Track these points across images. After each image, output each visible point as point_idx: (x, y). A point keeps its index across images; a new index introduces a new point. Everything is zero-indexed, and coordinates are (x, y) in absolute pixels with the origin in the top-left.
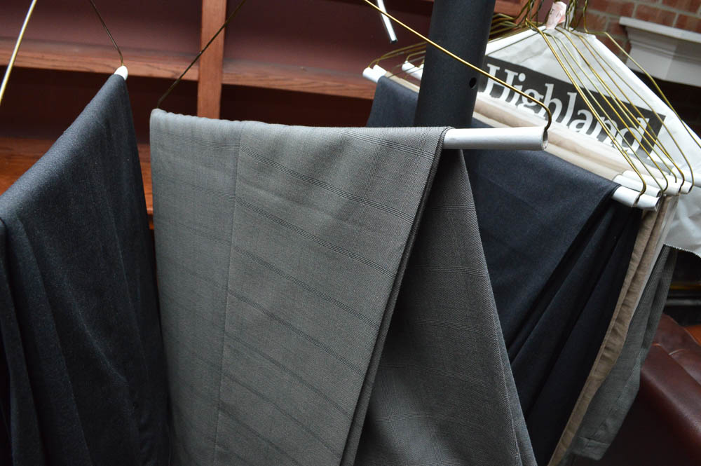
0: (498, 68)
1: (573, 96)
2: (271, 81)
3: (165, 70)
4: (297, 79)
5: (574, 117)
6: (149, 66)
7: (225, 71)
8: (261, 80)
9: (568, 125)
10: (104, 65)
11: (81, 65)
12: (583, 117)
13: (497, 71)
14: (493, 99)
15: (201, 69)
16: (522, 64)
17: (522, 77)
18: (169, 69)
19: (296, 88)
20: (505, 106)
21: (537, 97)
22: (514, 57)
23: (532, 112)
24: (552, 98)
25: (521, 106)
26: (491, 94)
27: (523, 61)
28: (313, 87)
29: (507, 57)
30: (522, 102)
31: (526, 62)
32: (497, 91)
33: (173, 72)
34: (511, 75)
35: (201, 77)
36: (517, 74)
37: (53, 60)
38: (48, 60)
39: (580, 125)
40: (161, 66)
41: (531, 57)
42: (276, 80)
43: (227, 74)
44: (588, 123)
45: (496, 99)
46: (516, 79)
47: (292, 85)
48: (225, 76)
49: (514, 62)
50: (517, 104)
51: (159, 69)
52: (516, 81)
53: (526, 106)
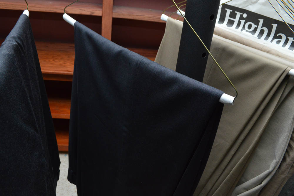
0: (232, 11)
1: (275, 26)
2: (135, 16)
3: (87, 11)
4: (146, 15)
5: (275, 37)
6: (80, 9)
7: (114, 12)
8: (130, 16)
9: (272, 41)
10: (61, 9)
11: (51, 10)
12: (280, 37)
13: (231, 12)
14: (228, 27)
15: (103, 11)
16: (245, 8)
17: (245, 16)
18: (89, 11)
19: (146, 19)
20: (235, 31)
21: (254, 26)
22: (241, 4)
23: (250, 34)
24: (262, 27)
25: (244, 31)
26: (227, 25)
27: (246, 7)
28: (154, 19)
29: (236, 5)
30: (245, 29)
31: (247, 7)
32: (231, 23)
33: (91, 12)
34: (238, 14)
35: (103, 15)
36: (242, 14)
37: (39, 7)
38: (37, 7)
39: (279, 42)
40: (85, 9)
41: (251, 5)
42: (137, 16)
43: (115, 13)
44: (283, 41)
45: (230, 28)
46: (242, 16)
47: (145, 18)
48: (113, 14)
49: (241, 7)
50: (242, 30)
51: (85, 11)
52: (241, 18)
53: (247, 31)
